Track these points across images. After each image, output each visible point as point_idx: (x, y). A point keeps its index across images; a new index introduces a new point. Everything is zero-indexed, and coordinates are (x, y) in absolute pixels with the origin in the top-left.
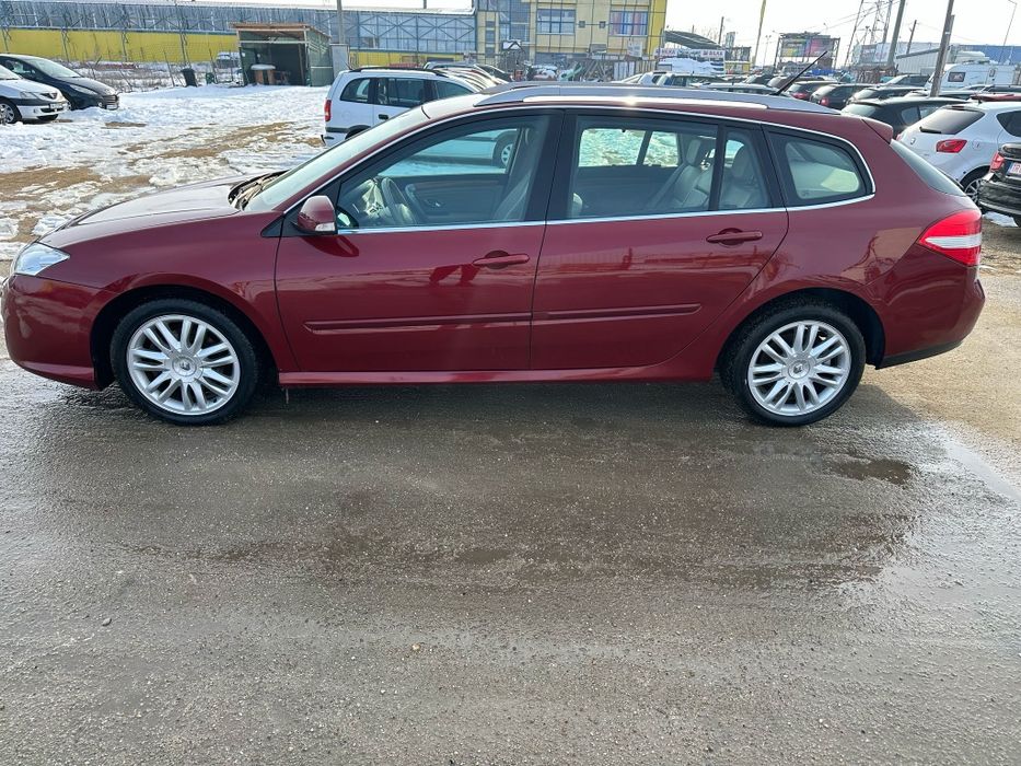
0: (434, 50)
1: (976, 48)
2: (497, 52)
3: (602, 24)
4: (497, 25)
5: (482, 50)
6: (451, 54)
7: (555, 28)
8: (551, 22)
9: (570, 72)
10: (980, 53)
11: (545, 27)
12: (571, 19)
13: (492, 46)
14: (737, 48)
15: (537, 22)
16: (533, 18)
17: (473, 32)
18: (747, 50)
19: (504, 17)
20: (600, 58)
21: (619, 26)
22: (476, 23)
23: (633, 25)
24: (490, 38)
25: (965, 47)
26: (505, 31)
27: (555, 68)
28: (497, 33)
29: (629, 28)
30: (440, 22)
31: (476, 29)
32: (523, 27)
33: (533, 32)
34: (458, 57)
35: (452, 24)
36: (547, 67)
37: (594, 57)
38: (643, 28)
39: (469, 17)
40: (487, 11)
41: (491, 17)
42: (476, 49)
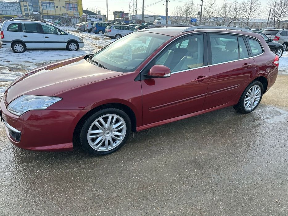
0: (6, 14)
1: (159, 16)
2: (29, 15)
3: (63, 7)
4: (28, 6)
5: (24, 14)
6: (13, 15)
7: (48, 8)
8: (47, 6)
9: (57, 21)
10: (160, 17)
11: (45, 8)
12: (53, 5)
13: (28, 13)
14: (102, 15)
15: (42, 6)
16: (40, 4)
17: (20, 8)
18: (105, 16)
19: (30, 4)
20: (66, 17)
21: (69, 8)
22: (20, 5)
23: (73, 7)
24: (26, 10)
25: (157, 16)
26: (31, 8)
27: (51, 20)
28: (28, 8)
29: (72, 9)
30: (6, 5)
31: (20, 7)
32: (37, 7)
33: (41, 9)
34: (15, 16)
35: (11, 5)
36: (49, 20)
37: (65, 17)
38: (76, 9)
39: (17, 3)
40: (24, 1)
41: (25, 4)
42: (22, 14)
